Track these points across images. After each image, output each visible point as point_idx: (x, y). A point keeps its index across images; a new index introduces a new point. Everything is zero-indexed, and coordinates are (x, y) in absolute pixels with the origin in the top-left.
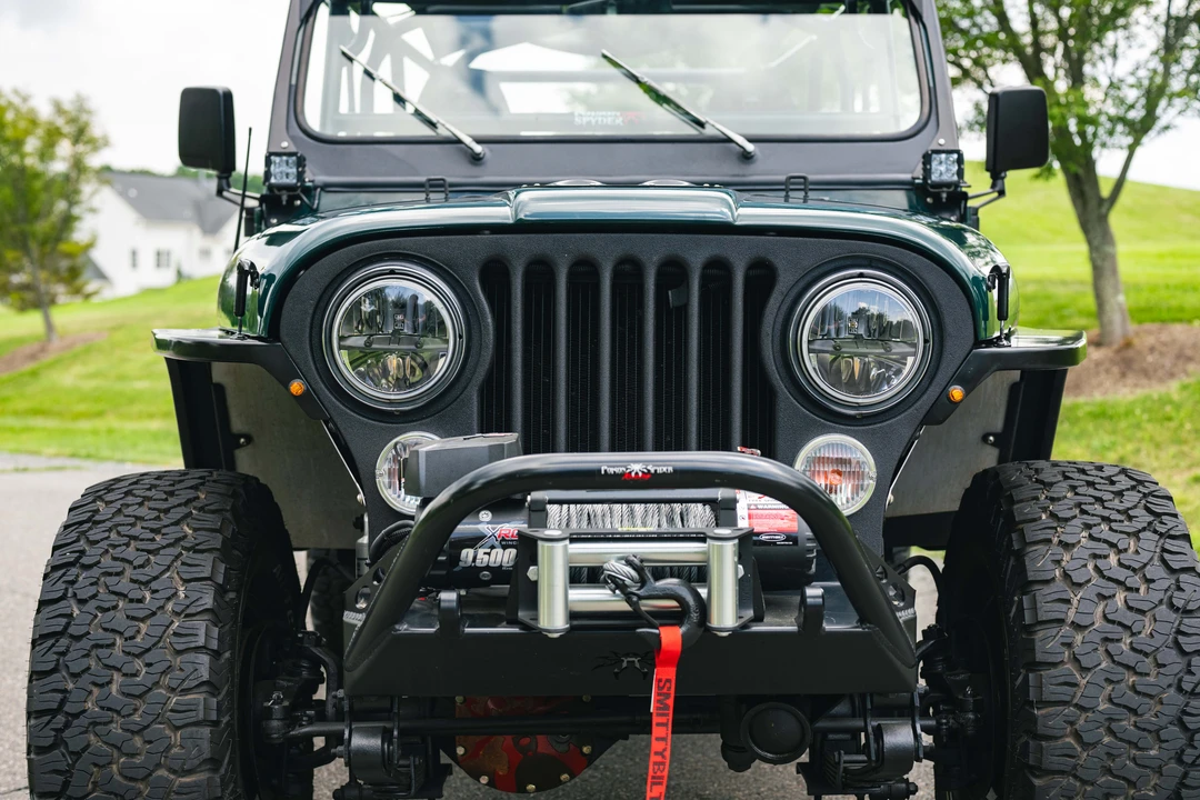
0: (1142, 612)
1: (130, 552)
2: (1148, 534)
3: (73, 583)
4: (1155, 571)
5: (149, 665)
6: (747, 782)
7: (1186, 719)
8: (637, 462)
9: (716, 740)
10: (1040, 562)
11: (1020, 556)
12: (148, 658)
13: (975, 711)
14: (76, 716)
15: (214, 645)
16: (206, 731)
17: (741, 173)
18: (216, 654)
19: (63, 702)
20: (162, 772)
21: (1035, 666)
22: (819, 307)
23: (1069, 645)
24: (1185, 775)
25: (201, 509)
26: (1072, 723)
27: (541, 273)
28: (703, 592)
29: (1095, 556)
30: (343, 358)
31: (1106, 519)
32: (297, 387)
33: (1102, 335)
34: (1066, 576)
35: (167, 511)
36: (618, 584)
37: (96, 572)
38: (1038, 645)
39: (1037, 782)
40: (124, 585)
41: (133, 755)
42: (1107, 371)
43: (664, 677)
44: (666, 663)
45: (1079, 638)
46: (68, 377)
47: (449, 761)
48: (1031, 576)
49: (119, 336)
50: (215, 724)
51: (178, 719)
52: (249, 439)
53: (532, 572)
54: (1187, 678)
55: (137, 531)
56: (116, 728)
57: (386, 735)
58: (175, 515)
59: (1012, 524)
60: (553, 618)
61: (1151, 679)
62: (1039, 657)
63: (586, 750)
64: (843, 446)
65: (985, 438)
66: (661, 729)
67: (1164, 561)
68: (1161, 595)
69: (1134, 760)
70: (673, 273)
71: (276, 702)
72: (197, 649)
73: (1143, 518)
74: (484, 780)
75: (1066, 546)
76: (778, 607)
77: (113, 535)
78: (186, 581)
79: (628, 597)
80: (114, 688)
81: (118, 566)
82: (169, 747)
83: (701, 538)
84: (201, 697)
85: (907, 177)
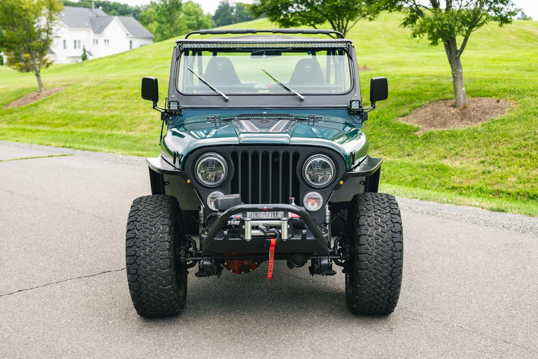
0: (385, 233)
1: (148, 218)
2: (389, 214)
3: (135, 225)
4: (389, 223)
5: (155, 245)
6: (301, 271)
7: (393, 257)
8: (265, 206)
9: (285, 262)
10: (362, 221)
11: (359, 218)
12: (155, 243)
13: (349, 254)
14: (139, 256)
15: (169, 240)
16: (169, 260)
17: (300, 104)
18: (170, 242)
19: (135, 253)
20: (159, 269)
21: (360, 245)
22: (309, 164)
23: (367, 240)
24: (393, 270)
25: (164, 207)
26: (367, 258)
27: (245, 155)
28: (280, 231)
29: (375, 219)
30: (199, 175)
31: (379, 210)
32: (189, 181)
33: (456, 103)
34: (368, 224)
35: (156, 208)
36: (262, 230)
37: (141, 223)
38: (360, 240)
39: (359, 271)
40: (148, 226)
41: (152, 265)
42: (456, 118)
43: (272, 249)
44: (272, 246)
45: (370, 239)
46: (50, 108)
47: (223, 266)
48: (360, 224)
49: (70, 89)
50: (170, 258)
51: (162, 257)
52: (169, 183)
53: (243, 227)
54: (394, 248)
55: (149, 212)
56: (148, 259)
57: (211, 262)
58: (158, 208)
59: (358, 211)
60: (248, 237)
61: (386, 248)
62: (360, 243)
63: (256, 263)
64: (315, 195)
65: (361, 183)
66: (271, 261)
67: (391, 220)
68: (389, 229)
69: (381, 266)
70: (276, 155)
71: (182, 252)
72: (166, 241)
73: (388, 209)
74: (231, 271)
75: (369, 217)
76: (297, 233)
77: (144, 214)
78: (162, 225)
79: (264, 232)
80: (147, 250)
81: (146, 222)
82: (160, 264)
83: (280, 220)
84: (167, 252)
85: (346, 105)
